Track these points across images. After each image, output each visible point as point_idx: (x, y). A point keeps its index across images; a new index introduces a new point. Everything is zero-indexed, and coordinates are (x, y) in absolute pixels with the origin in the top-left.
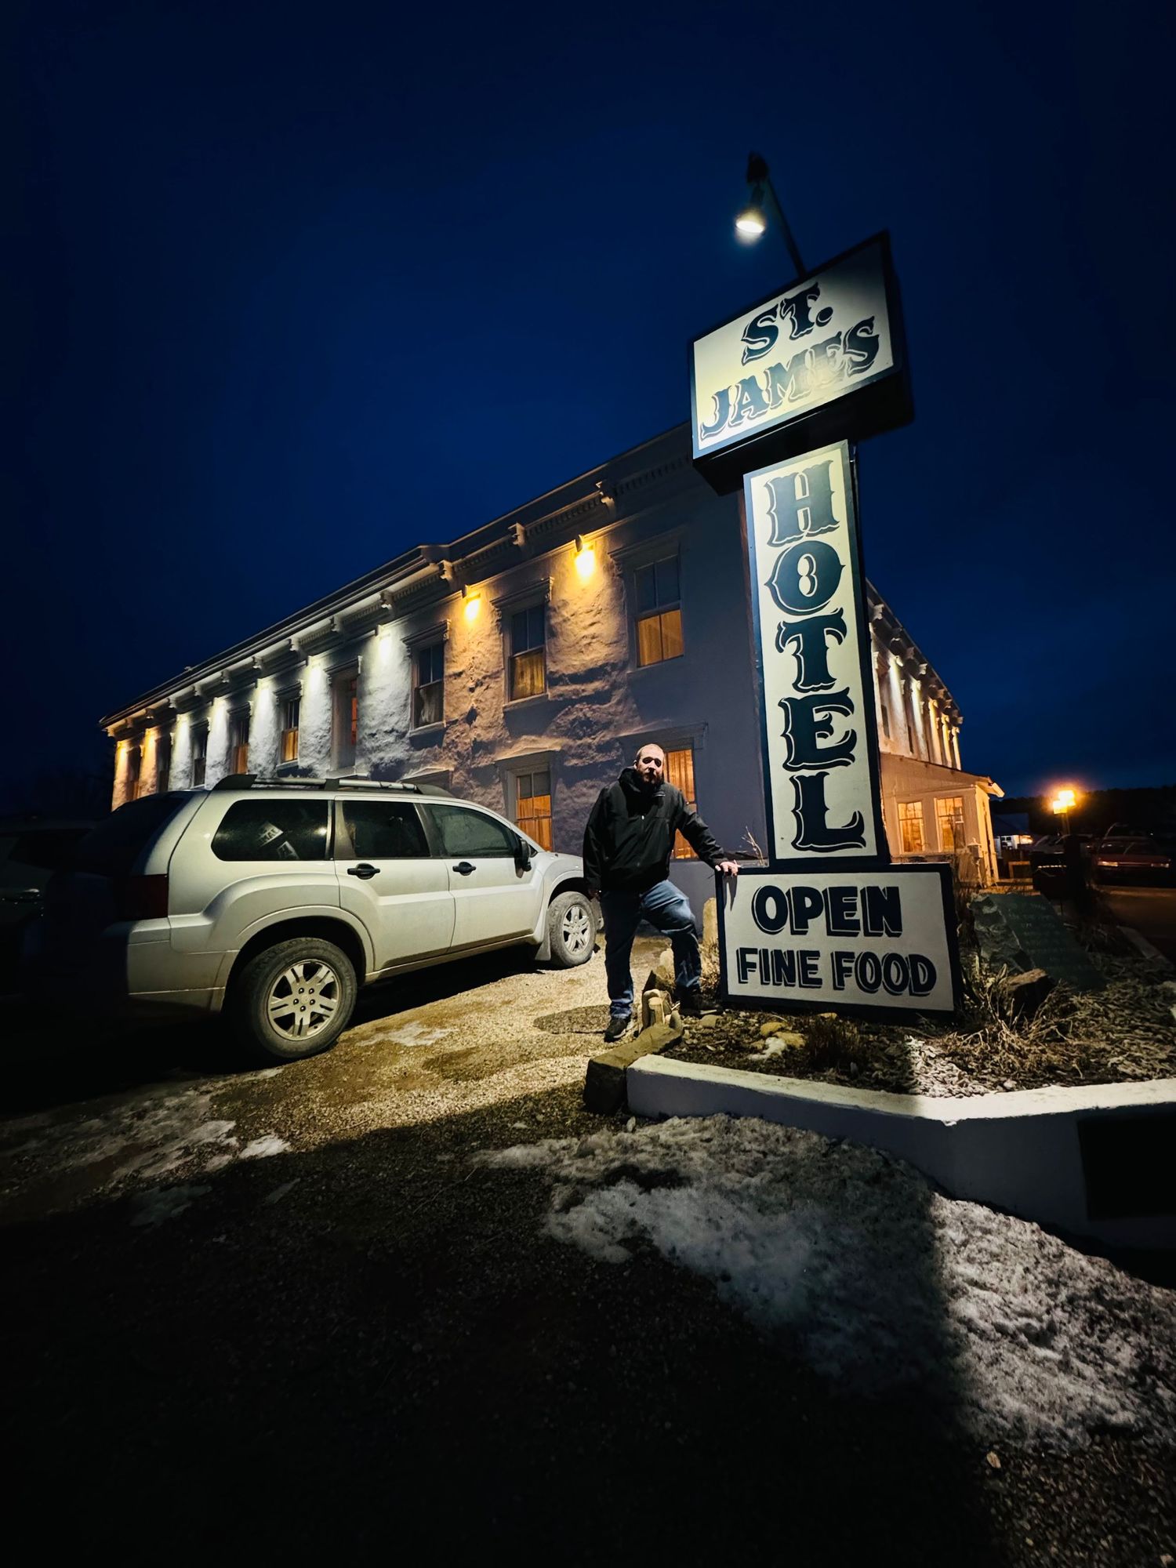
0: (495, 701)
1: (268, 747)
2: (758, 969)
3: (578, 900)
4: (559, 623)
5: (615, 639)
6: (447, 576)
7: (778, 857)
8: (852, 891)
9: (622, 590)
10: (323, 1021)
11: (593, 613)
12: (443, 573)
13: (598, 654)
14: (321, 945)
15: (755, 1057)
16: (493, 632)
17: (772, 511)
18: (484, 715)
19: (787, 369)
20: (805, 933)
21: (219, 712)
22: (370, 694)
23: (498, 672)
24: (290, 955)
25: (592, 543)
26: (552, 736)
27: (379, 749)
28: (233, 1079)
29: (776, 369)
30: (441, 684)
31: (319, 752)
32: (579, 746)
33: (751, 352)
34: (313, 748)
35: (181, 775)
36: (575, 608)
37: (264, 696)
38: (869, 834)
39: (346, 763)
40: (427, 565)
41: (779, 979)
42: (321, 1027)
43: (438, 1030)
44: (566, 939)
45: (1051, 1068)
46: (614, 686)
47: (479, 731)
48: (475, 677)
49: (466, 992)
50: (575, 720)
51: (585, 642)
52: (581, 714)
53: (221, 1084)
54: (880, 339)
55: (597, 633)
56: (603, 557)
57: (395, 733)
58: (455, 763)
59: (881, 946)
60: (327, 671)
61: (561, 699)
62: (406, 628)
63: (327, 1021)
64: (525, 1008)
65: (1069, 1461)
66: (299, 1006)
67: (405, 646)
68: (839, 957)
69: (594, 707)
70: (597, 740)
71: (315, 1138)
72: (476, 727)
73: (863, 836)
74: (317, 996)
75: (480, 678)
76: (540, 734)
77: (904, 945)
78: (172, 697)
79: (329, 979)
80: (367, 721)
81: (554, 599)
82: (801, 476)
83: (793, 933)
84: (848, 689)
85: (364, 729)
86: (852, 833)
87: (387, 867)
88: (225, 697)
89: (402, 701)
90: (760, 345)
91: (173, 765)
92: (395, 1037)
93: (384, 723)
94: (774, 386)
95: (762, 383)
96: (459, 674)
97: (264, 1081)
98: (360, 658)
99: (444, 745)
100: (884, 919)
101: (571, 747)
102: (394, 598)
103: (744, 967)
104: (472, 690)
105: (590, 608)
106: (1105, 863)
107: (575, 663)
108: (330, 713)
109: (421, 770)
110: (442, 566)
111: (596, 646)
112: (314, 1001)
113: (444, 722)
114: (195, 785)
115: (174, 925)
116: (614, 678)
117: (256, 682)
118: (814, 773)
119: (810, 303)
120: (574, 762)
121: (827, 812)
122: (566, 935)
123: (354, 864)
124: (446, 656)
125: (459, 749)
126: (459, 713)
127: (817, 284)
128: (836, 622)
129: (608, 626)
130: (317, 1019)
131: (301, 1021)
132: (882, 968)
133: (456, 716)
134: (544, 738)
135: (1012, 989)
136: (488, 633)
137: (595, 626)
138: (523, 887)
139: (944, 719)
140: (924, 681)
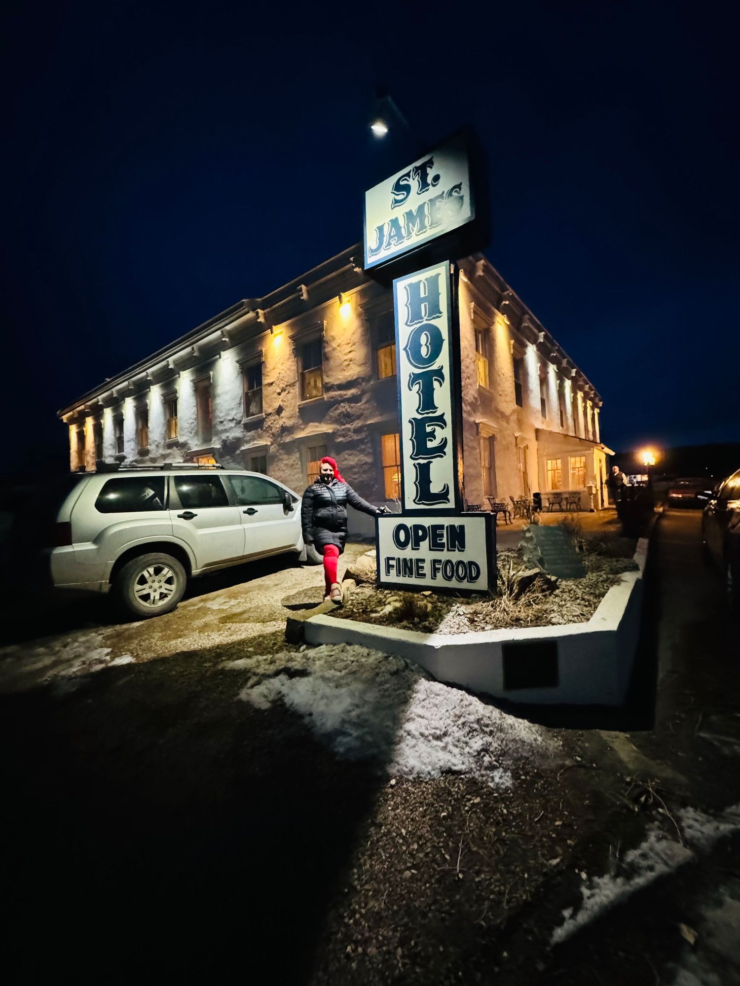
0: (293, 401)
1: (160, 429)
2: (395, 568)
4: (330, 351)
5: (364, 362)
6: (261, 319)
7: (406, 508)
8: (442, 527)
9: (367, 330)
10: (167, 597)
11: (351, 345)
12: (258, 318)
13: (354, 372)
14: (163, 556)
15: (374, 615)
16: (291, 356)
17: (408, 304)
18: (287, 409)
19: (415, 214)
20: (418, 549)
21: (129, 407)
22: (219, 396)
23: (294, 382)
24: (144, 563)
25: (349, 298)
26: (327, 424)
27: (226, 431)
28: (118, 627)
29: (409, 214)
30: (261, 390)
31: (191, 433)
32: (343, 430)
33: (396, 201)
34: (186, 430)
35: (111, 447)
36: (339, 341)
37: (155, 396)
38: (451, 496)
39: (207, 440)
40: (248, 312)
41: (405, 574)
42: (166, 600)
43: (233, 600)
45: (518, 620)
46: (363, 393)
47: (284, 420)
48: (281, 385)
49: (257, 579)
50: (341, 413)
51: (346, 363)
52: (344, 410)
53: (110, 630)
54: (464, 198)
55: (353, 358)
56: (356, 309)
57: (234, 421)
58: (271, 440)
59: (455, 556)
60: (192, 381)
61: (332, 400)
62: (238, 354)
63: (170, 597)
64: (285, 588)
65: (427, 783)
66: (152, 589)
67: (238, 365)
68: (435, 562)
69: (352, 405)
71: (150, 656)
72: (282, 417)
73: (448, 497)
74: (162, 584)
75: (284, 386)
76: (320, 422)
77: (465, 556)
78: (100, 398)
79: (170, 574)
80: (218, 413)
81: (328, 334)
82: (424, 282)
83: (413, 549)
84: (444, 414)
85: (216, 418)
86: (443, 496)
87: (202, 513)
88: (132, 397)
89: (238, 401)
90: (401, 197)
91: (104, 440)
92: (209, 605)
93: (228, 414)
94: (408, 225)
95: (402, 222)
96: (272, 384)
97: (133, 628)
98: (211, 373)
99: (264, 428)
100: (457, 543)
101: (338, 430)
102: (230, 334)
103: (389, 567)
104: (279, 394)
105: (349, 341)
106: (674, 495)
107: (340, 377)
108: (195, 409)
109: (251, 444)
110: (257, 313)
111: (352, 365)
112: (161, 587)
113: (264, 414)
114: (119, 453)
115: (76, 549)
116: (363, 386)
117: (149, 388)
118: (425, 461)
119: (429, 170)
120: (340, 439)
121: (431, 484)
123: (181, 512)
124: (263, 372)
125: (273, 430)
126: (272, 408)
127: (432, 158)
128: (439, 373)
129: (359, 353)
130: (163, 596)
131: (154, 597)
132: (455, 568)
133: (270, 410)
134: (323, 425)
135: (519, 579)
136: (287, 357)
137: (352, 353)
138: (289, 520)
139: (589, 403)
140: (574, 380)
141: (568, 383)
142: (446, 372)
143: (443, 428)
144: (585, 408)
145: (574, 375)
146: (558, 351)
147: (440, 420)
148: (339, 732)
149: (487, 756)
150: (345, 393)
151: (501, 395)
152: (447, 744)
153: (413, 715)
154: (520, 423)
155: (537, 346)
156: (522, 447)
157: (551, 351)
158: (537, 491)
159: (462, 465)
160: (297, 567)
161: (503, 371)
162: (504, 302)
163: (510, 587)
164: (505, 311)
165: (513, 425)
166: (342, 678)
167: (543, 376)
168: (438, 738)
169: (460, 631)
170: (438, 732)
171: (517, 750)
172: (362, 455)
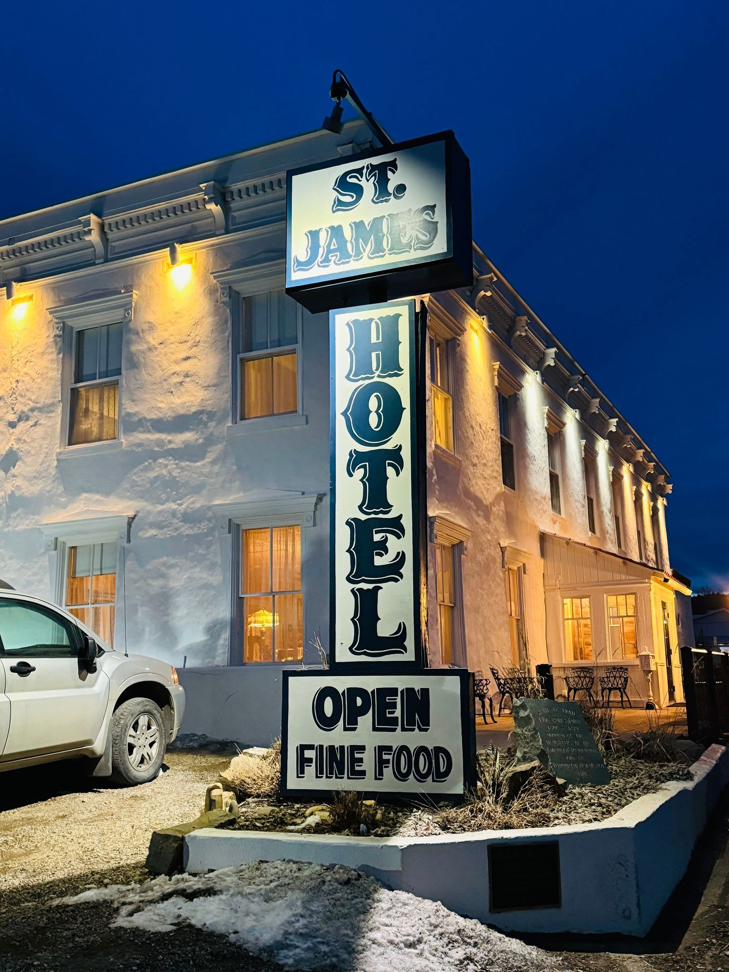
0: (45, 443)
2: (313, 764)
3: (147, 708)
4: (143, 352)
5: (214, 381)
7: (338, 660)
8: (393, 691)
9: (226, 322)
11: (189, 344)
13: (191, 398)
15: (293, 827)
17: (351, 349)
18: (28, 460)
19: (368, 229)
20: (354, 729)
23: (53, 404)
26: (122, 497)
29: (358, 226)
32: (160, 512)
33: (340, 203)
36: (165, 335)
38: (410, 643)
41: (331, 773)
44: (131, 753)
45: (508, 824)
46: (210, 441)
47: (19, 482)
48: (19, 407)
50: (157, 477)
51: (176, 380)
52: (164, 472)
54: (439, 226)
55: (192, 371)
56: (204, 277)
59: (413, 739)
61: (140, 449)
68: (381, 749)
69: (183, 464)
70: (184, 506)
72: (14, 476)
73: (405, 643)
75: (26, 409)
76: (107, 494)
77: (429, 739)
82: (376, 322)
83: (345, 729)
84: (401, 516)
86: (397, 642)
90: (347, 199)
94: (357, 240)
95: (348, 233)
100: (417, 716)
101: (149, 512)
103: (303, 762)
104: (12, 425)
105: (187, 338)
107: (161, 405)
111: (189, 385)
116: (210, 430)
118: (370, 586)
119: (390, 174)
120: (153, 532)
121: (379, 622)
122: (131, 747)
127: (395, 160)
128: (395, 455)
129: (207, 364)
132: (413, 759)
134: (112, 499)
135: (510, 775)
136: (42, 350)
137: (190, 361)
138: (86, 691)
139: (646, 488)
140: (614, 440)
141: (602, 446)
142: (406, 455)
143: (399, 537)
144: (638, 496)
145: (614, 429)
146: (584, 383)
147: (395, 527)
148: (281, 945)
149: (471, 964)
150: (170, 438)
151: (475, 465)
152: (423, 950)
153: (377, 924)
154: (511, 521)
155: (542, 375)
156: (515, 568)
157: (567, 384)
158: (544, 661)
159: (425, 595)
160: (87, 791)
161: (479, 419)
162: (482, 293)
163: (496, 787)
164: (484, 308)
165: (498, 524)
166: (272, 891)
167: (556, 429)
168: (411, 945)
169: (430, 831)
170: (411, 939)
171: (507, 960)
172: (198, 569)
